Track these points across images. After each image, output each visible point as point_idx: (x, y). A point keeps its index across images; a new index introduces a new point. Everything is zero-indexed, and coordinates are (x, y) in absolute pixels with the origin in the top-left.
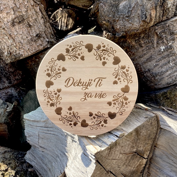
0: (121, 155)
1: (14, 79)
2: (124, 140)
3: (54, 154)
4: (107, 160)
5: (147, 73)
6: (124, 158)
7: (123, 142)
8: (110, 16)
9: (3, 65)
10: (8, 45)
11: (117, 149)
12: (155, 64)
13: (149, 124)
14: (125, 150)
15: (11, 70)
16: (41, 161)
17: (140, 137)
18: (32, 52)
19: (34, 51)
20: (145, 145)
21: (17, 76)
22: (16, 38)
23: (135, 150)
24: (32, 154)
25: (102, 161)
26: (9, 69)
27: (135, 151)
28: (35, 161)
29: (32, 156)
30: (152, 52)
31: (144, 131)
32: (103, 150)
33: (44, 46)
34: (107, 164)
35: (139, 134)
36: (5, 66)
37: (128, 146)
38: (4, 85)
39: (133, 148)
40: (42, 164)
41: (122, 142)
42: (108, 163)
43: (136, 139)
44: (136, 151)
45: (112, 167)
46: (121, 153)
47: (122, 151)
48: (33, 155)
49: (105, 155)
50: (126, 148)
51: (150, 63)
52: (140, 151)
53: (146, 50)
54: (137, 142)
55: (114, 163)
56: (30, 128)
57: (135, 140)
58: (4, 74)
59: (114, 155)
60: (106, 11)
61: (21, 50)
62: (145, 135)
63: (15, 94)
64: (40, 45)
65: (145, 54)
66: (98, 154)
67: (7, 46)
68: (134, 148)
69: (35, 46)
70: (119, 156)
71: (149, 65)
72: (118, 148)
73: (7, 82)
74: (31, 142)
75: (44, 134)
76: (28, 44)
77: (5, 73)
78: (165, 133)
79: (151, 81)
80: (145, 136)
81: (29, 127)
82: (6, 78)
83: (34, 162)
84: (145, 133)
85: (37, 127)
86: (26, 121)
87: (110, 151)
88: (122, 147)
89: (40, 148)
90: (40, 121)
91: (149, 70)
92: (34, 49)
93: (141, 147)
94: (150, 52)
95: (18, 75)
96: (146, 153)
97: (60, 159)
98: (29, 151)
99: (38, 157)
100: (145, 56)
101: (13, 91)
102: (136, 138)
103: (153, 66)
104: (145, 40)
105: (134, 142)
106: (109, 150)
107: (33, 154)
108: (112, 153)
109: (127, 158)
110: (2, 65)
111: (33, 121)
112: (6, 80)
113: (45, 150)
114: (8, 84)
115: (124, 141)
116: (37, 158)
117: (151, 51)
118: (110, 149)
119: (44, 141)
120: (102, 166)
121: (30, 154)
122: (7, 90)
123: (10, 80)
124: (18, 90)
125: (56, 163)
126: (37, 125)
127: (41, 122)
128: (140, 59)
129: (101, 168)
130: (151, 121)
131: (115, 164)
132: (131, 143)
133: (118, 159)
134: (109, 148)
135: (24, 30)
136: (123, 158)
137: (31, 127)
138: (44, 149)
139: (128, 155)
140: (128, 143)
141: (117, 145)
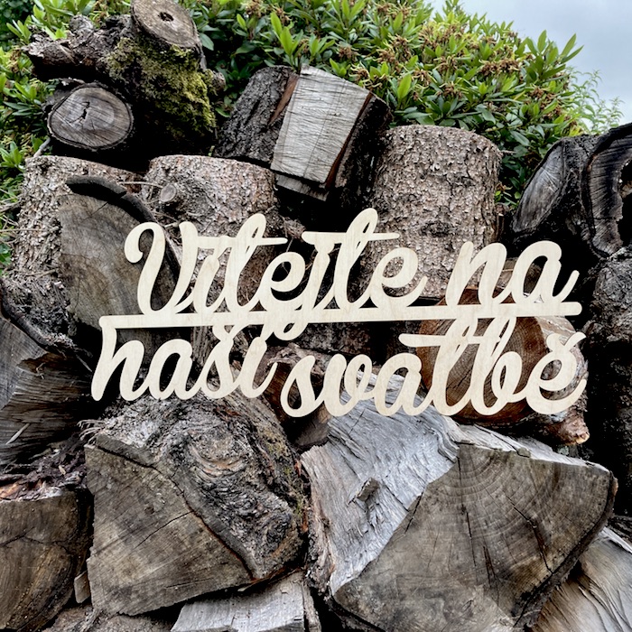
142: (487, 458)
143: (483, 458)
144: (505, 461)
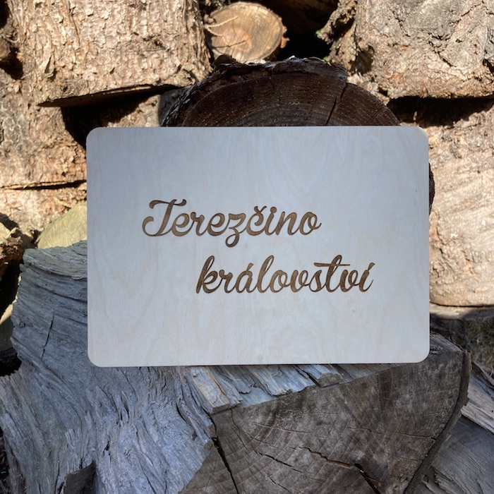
0: (307, 455)
1: (44, 167)
2: (332, 400)
3: (82, 400)
4: (252, 454)
5: (451, 244)
6: (317, 470)
7: (326, 405)
8: (387, 30)
9: (25, 118)
10: (55, 43)
11: (300, 425)
12: (484, 223)
13: (434, 377)
14: (325, 441)
15: (46, 138)
16: (31, 420)
17: (389, 414)
18: (120, 82)
19: (126, 81)
20: (399, 452)
21: (57, 162)
22: (85, 24)
23: (360, 455)
24: (12, 388)
25: (234, 450)
26: (39, 132)
27: (359, 458)
28: (14, 414)
29: (10, 394)
30: (484, 182)
31: (408, 396)
32: (249, 409)
33: (162, 77)
34: (247, 470)
35: (391, 403)
36: (31, 123)
37: (342, 429)
38: (12, 176)
39: (355, 443)
40: (34, 428)
41: (324, 407)
42: (254, 469)
43: (373, 416)
44: (363, 460)
45: (263, 488)
46: (308, 447)
47: (314, 441)
48: (14, 394)
49: (252, 431)
50: (334, 433)
51: (469, 215)
52: (377, 466)
53: (468, 169)
54: (374, 428)
55: (275, 478)
56: (33, 298)
57: (369, 417)
58: (22, 143)
59: (282, 444)
60: (377, 12)
61: (90, 66)
62: (410, 411)
63: (35, 215)
64: (152, 70)
65: (461, 183)
66: (228, 414)
67: (52, 45)
68: (359, 449)
69: (135, 66)
70: (301, 455)
71: (465, 222)
72: (305, 423)
73: (22, 169)
74: (21, 346)
75: (69, 322)
76: (116, 56)
77: (26, 142)
78: (472, 439)
79: (457, 275)
80: (408, 418)
81: (30, 292)
82: (22, 159)
83: (9, 416)
84: (410, 406)
85: (55, 296)
86: (29, 270)
87: (271, 423)
88: (320, 423)
89: (43, 369)
90: (70, 277)
91: (462, 237)
92: (129, 74)
93: (382, 451)
94: (480, 181)
95: (62, 160)
96: (394, 485)
97: (95, 418)
98: (7, 377)
99: (30, 403)
100: (460, 190)
101: (29, 204)
102: (376, 409)
103: (477, 227)
104: (472, 137)
105: (365, 425)
106: (270, 418)
107: (17, 391)
108: (275, 433)
109: (327, 476)
110: (25, 115)
111: (47, 272)
112: (19, 163)
113: (59, 380)
114: (23, 178)
115: (332, 402)
116: (23, 406)
117: (484, 177)
118: (275, 413)
119: (62, 347)
120: (229, 470)
121: (8, 388)
122: (15, 197)
123: (34, 166)
124: (47, 206)
125: (78, 432)
126: (57, 291)
127: (72, 282)
128: (443, 195)
129: (222, 475)
130: (441, 365)
131: (277, 482)
132: (353, 425)
133: (292, 464)
134: (274, 407)
135: (116, 11)
136: (311, 470)
137: (36, 295)
138: (55, 377)
139: (331, 464)
140: (344, 416)
141: (304, 408)
142: (266, 415)
143: (259, 419)
144: (300, 407)
